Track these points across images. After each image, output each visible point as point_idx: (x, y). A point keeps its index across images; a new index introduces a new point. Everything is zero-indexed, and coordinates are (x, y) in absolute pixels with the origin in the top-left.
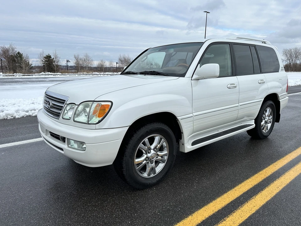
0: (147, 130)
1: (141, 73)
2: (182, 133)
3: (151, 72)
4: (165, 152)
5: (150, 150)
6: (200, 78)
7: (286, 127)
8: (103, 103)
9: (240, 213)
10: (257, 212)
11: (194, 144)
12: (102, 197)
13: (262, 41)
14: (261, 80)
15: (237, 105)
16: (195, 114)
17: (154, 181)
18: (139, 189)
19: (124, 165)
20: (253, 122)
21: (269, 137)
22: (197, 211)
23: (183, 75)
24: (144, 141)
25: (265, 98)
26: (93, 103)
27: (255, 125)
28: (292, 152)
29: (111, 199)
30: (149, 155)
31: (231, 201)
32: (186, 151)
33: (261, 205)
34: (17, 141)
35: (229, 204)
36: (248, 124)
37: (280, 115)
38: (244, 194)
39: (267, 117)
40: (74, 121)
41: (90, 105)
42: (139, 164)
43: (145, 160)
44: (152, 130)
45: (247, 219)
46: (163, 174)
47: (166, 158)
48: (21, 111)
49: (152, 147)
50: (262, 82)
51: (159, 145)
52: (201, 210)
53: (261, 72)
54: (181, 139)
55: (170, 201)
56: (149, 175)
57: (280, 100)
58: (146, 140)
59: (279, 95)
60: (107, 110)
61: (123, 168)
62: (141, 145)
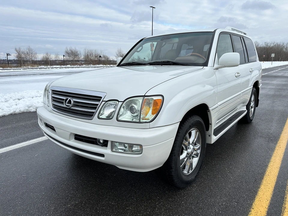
0: (190, 124)
2: (211, 124)
4: (199, 146)
5: (190, 145)
6: (219, 67)
8: (155, 98)
14: (251, 69)
15: (240, 93)
16: (219, 104)
17: (193, 177)
19: (173, 165)
20: (244, 108)
22: (253, 202)
23: (206, 64)
24: (186, 137)
25: (253, 86)
26: (144, 99)
27: (247, 111)
31: (273, 187)
32: (212, 143)
37: (259, 100)
39: (252, 103)
40: (117, 120)
41: (140, 100)
44: (193, 124)
47: (199, 151)
50: (252, 71)
51: (195, 139)
52: (256, 200)
53: (249, 62)
54: (208, 130)
56: (188, 172)
57: (259, 87)
58: (187, 135)
59: (259, 82)
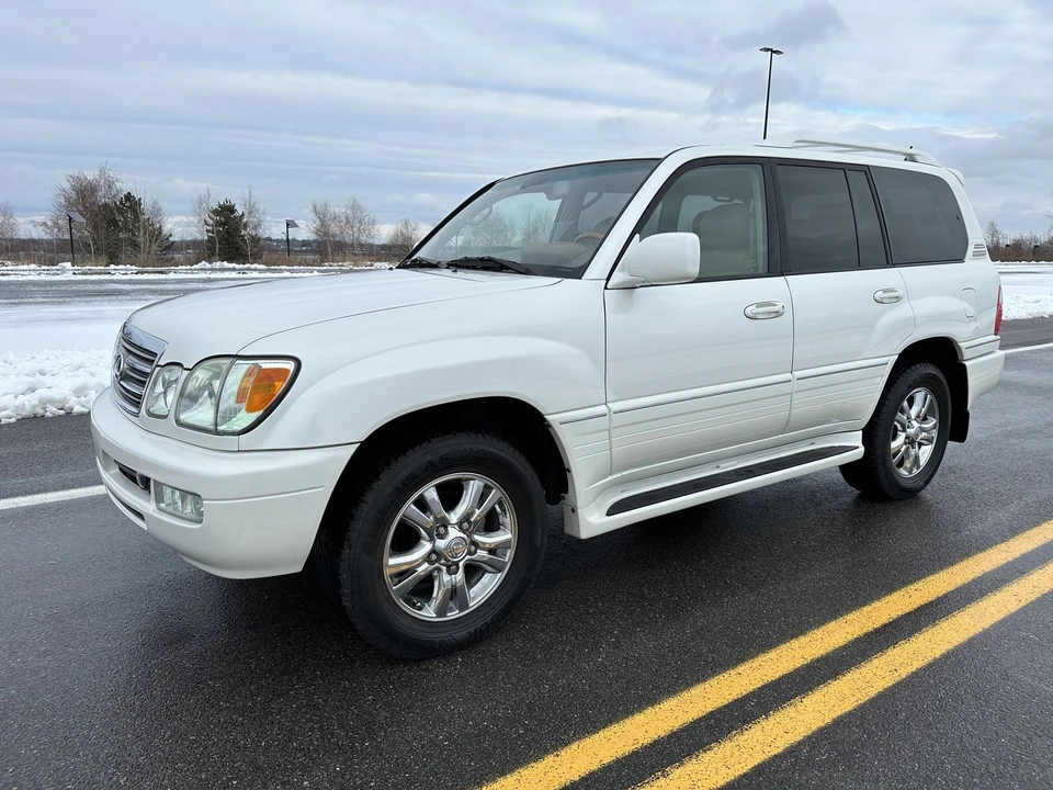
0: (428, 457)
1: (456, 265)
2: (569, 471)
3: (482, 259)
4: (504, 536)
5: (446, 527)
6: (638, 282)
7: (998, 461)
8: (266, 365)
9: (728, 753)
10: (792, 751)
11: (615, 509)
12: (273, 680)
13: (904, 154)
14: (885, 291)
15: (788, 376)
16: (615, 406)
17: (460, 634)
18: (404, 661)
19: (345, 576)
20: (856, 439)
21: (924, 493)
22: (579, 738)
23: (577, 273)
24: (422, 495)
25: (900, 355)
26: (232, 364)
27: (862, 449)
28: (991, 546)
29: (301, 689)
30: (441, 544)
31: (710, 709)
32: (585, 534)
33: (814, 728)
34: (56, 490)
35: (700, 719)
36: (837, 445)
37: (967, 414)
38: (764, 687)
39: (914, 422)
40: (179, 423)
41: (225, 367)
42: (402, 575)
43: (427, 558)
44: (447, 459)
45: (745, 775)
46: (496, 610)
47: (509, 555)
48: (93, 392)
49: (454, 517)
50: (891, 298)
51: (477, 512)
52: (597, 735)
53: (889, 262)
54: (567, 492)
55: (498, 702)
56: (441, 611)
57: (967, 363)
58: (429, 491)
59: (963, 345)
60: (280, 387)
61: (339, 587)
62: (410, 509)
